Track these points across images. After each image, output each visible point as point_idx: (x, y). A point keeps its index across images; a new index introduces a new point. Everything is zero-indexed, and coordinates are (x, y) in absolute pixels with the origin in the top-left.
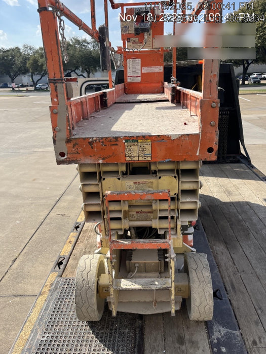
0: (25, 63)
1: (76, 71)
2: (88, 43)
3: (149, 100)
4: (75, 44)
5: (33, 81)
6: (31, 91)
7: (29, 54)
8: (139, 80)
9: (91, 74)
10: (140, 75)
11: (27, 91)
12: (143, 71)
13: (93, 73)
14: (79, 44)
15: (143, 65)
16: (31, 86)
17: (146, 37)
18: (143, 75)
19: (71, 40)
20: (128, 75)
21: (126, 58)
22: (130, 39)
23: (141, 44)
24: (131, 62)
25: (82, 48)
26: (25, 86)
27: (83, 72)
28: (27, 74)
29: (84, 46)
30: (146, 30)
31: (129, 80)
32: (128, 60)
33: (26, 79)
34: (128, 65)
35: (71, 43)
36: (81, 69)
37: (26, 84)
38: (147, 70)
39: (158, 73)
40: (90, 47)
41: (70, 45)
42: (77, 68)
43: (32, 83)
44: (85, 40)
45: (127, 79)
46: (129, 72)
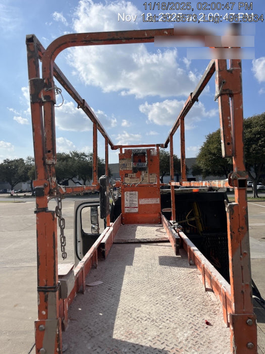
0: (27, 173)
1: (74, 179)
2: (86, 156)
3: (149, 240)
4: (74, 156)
5: (32, 188)
6: (28, 197)
7: (31, 165)
8: (136, 210)
9: (87, 182)
10: (137, 206)
11: (25, 197)
12: (140, 203)
13: (89, 181)
14: (77, 157)
15: (140, 197)
16: (29, 192)
17: (143, 174)
18: (140, 206)
19: (71, 153)
20: (126, 206)
21: (123, 191)
22: (127, 174)
23: (139, 179)
24: (128, 194)
25: (80, 160)
26: (24, 192)
27: (79, 179)
28: (27, 182)
29: (82, 158)
30: (144, 169)
31: (126, 210)
32: (125, 193)
33: (25, 186)
34: (126, 197)
35: (71, 156)
36: (78, 177)
37: (25, 190)
38: (144, 201)
39: (155, 205)
40: (87, 159)
41: (70, 157)
42: (75, 176)
43: (30, 189)
44: (84, 153)
45: (124, 210)
46: (127, 203)
